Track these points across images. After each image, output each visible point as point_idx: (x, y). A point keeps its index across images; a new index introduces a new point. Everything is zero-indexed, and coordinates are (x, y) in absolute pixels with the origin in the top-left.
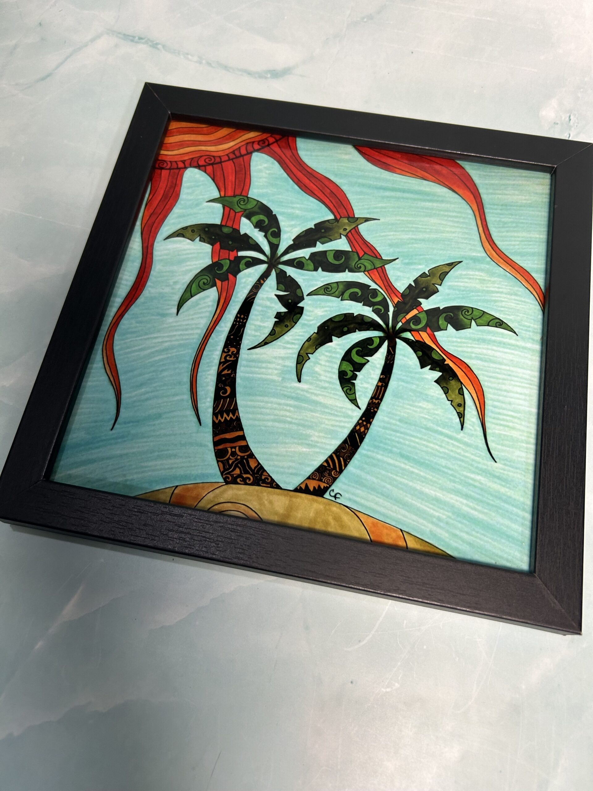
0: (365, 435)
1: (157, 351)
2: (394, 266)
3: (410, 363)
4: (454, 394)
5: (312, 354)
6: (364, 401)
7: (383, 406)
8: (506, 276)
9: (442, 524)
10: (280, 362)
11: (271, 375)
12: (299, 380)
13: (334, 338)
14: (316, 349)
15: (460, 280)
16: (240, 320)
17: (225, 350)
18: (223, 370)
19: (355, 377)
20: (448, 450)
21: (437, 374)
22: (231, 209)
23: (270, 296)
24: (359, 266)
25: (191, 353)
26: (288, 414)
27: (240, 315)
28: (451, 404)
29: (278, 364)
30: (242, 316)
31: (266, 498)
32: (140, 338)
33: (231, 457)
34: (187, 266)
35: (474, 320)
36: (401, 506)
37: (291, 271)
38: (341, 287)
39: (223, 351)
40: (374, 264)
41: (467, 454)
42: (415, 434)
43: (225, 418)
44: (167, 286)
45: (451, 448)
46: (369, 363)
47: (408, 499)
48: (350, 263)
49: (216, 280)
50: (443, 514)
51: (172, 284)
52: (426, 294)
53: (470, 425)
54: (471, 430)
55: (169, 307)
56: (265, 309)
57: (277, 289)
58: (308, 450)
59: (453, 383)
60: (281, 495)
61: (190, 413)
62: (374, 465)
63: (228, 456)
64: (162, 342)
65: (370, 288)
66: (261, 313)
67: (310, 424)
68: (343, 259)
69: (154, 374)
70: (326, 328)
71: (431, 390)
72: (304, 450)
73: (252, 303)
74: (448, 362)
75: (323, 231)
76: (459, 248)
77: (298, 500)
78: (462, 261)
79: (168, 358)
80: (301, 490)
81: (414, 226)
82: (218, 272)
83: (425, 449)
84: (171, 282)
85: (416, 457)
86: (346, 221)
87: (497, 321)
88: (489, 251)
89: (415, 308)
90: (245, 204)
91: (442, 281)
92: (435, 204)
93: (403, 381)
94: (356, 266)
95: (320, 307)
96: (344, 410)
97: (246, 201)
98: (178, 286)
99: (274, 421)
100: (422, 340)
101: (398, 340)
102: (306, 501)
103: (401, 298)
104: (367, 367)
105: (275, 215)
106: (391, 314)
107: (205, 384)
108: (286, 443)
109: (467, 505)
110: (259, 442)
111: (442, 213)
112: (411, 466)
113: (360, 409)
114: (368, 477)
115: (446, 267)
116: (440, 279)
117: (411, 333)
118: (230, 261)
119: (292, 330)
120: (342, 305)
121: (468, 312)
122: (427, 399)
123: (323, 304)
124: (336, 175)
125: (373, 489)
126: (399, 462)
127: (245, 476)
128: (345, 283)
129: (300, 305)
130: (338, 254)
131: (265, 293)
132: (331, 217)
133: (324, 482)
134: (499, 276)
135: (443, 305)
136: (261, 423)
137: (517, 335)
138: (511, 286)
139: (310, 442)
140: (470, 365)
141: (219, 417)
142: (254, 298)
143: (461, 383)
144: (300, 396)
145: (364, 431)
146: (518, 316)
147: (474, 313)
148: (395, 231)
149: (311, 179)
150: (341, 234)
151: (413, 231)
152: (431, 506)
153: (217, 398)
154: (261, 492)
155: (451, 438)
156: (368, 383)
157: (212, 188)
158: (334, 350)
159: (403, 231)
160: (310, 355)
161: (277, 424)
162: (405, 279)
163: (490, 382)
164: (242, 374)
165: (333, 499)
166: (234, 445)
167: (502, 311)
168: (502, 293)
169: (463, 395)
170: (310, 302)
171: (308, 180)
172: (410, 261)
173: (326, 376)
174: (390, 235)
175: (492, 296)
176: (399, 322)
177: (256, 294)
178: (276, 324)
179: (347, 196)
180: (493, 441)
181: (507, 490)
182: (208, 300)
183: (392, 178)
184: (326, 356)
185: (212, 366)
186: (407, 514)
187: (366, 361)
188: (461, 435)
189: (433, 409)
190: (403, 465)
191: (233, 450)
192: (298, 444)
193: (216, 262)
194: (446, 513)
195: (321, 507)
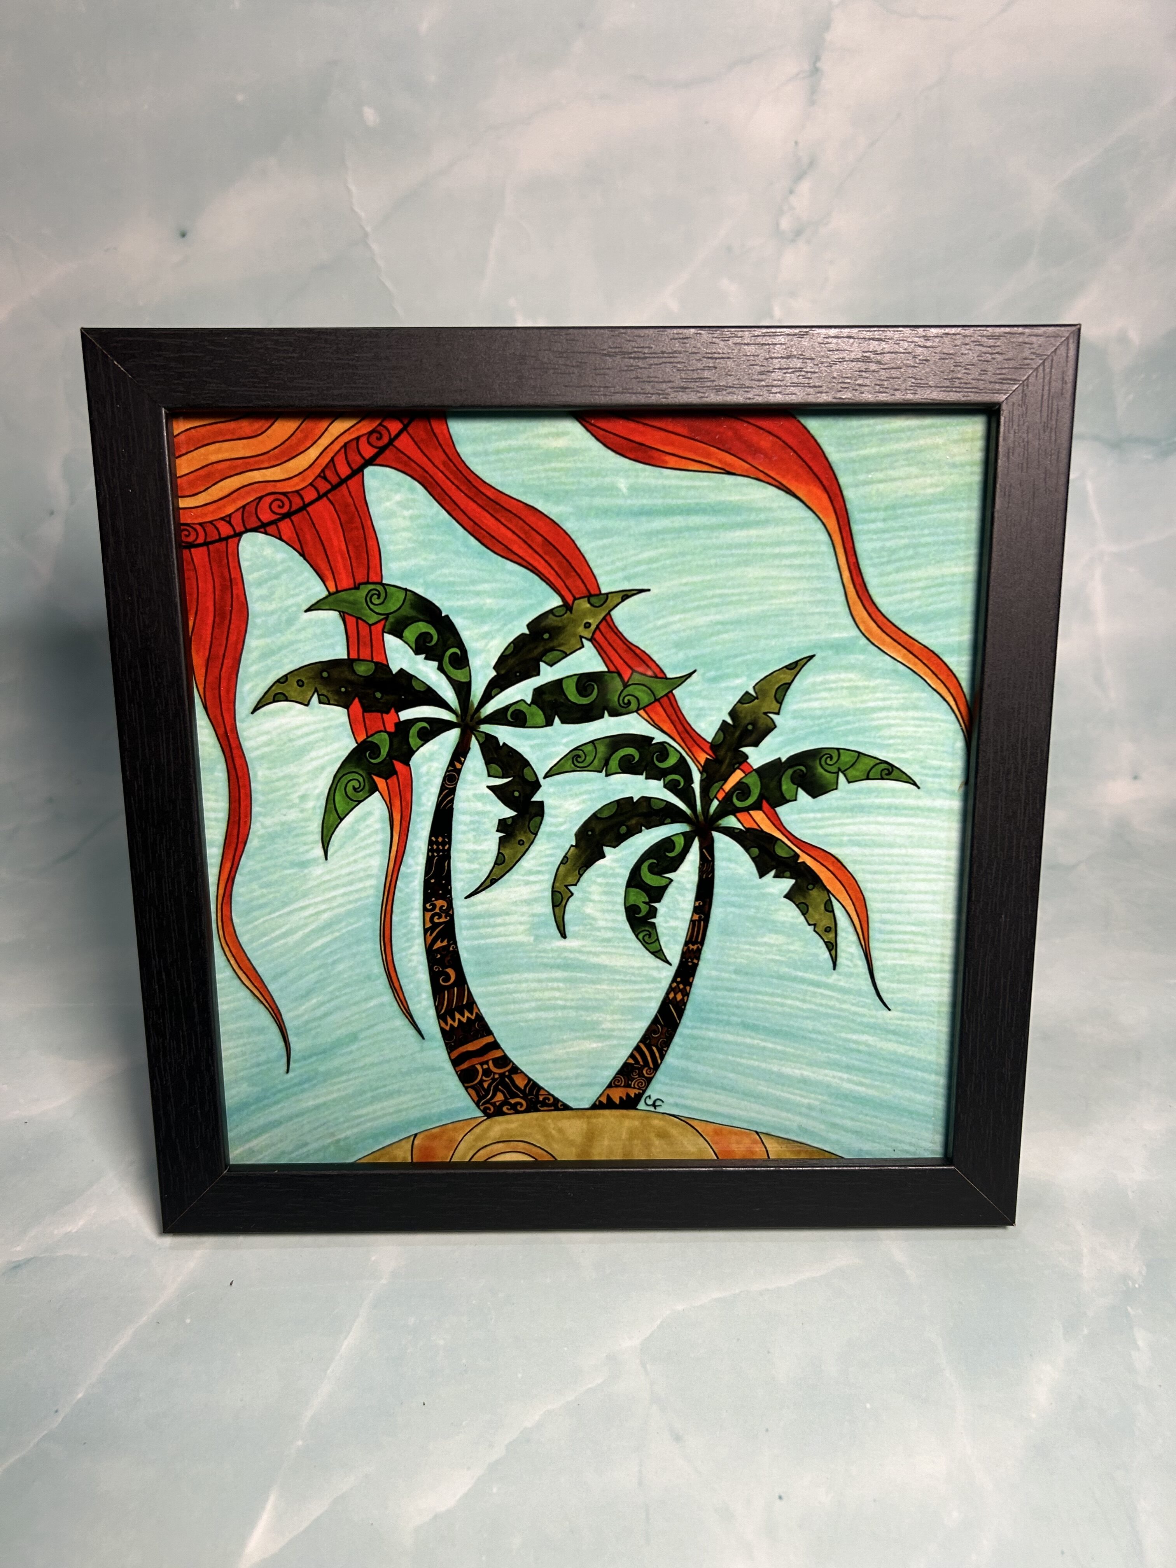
0: (685, 1004)
1: (313, 931)
2: (691, 688)
3: (741, 871)
4: (818, 913)
5: (576, 885)
6: (674, 951)
7: (708, 953)
8: (896, 671)
9: (814, 1114)
10: (525, 909)
11: (516, 934)
12: (564, 936)
13: (606, 849)
14: (581, 875)
15: (813, 696)
16: (438, 848)
17: (428, 905)
18: (434, 941)
19: (653, 912)
20: (816, 1004)
21: (787, 884)
22: (358, 618)
23: (477, 792)
24: (626, 701)
25: (371, 923)
26: (557, 994)
27: (437, 838)
28: (815, 931)
29: (523, 914)
30: (440, 839)
31: (552, 1126)
32: (277, 914)
33: (484, 1078)
34: (312, 760)
35: (843, 772)
36: (753, 1100)
37: (505, 734)
38: (602, 749)
39: (425, 909)
40: (653, 693)
41: (844, 1006)
42: (762, 989)
43: (459, 1019)
44: (290, 807)
45: (818, 1001)
46: (673, 884)
47: (763, 1088)
48: (609, 697)
49: (376, 778)
50: (816, 1099)
51: (297, 801)
52: (754, 736)
53: (847, 959)
54: (848, 966)
55: (306, 848)
56: (476, 818)
57: (489, 776)
58: (600, 1045)
59: (815, 894)
60: (574, 1117)
61: (401, 1022)
62: (706, 1049)
63: (479, 1077)
64: (318, 913)
65: (654, 742)
66: (472, 827)
67: (595, 1003)
68: (595, 692)
69: (322, 971)
70: (590, 833)
71: (781, 913)
72: (595, 1045)
73: (451, 810)
74: (804, 858)
75: (546, 636)
76: (806, 627)
77: (600, 1120)
78: (814, 656)
79: (336, 939)
80: (602, 1105)
81: (718, 591)
82: (373, 761)
83: (779, 1009)
84: (295, 798)
85: (767, 1025)
86: (584, 605)
87: (883, 766)
88: (864, 622)
89: (738, 768)
90: (383, 603)
91: (781, 703)
92: (753, 532)
93: (733, 905)
94: (621, 702)
95: (571, 796)
96: (645, 971)
97: (383, 595)
98: (310, 804)
99: (538, 1009)
100: (756, 827)
101: (715, 834)
102: (612, 1119)
103: (711, 753)
104: (670, 890)
105: (447, 616)
106: (696, 786)
107: (410, 972)
108: (563, 1041)
109: (849, 1081)
110: (523, 1047)
111: (768, 550)
112: (762, 1040)
113: (670, 964)
114: (700, 1068)
115: (785, 673)
116: (777, 701)
117: (736, 817)
118: (389, 734)
119: (532, 848)
120: (610, 785)
121: (831, 758)
122: (776, 928)
123: (576, 789)
124: (547, 496)
125: (708, 1084)
126: (744, 1036)
127: (513, 1101)
128: (608, 740)
129: (536, 798)
130: (585, 681)
131: (468, 787)
132: (556, 601)
133: (634, 1088)
134: (885, 674)
135: (787, 752)
136: (517, 1017)
137: (919, 788)
138: (906, 692)
139: (602, 1033)
140: (840, 858)
141: (450, 1021)
142: (452, 801)
143: (829, 892)
144: (570, 962)
145: (683, 999)
146: (919, 750)
147: (842, 758)
148: (684, 611)
149: (498, 517)
150: (581, 637)
151: (717, 605)
152: (798, 1092)
153: (437, 991)
154: (544, 1119)
155: (817, 984)
156: (677, 918)
157: (306, 574)
158: (611, 872)
159: (698, 608)
160: (571, 888)
161: (543, 1014)
162: (714, 712)
163: (876, 881)
164: (467, 943)
165: (652, 1109)
166: (485, 1058)
167: (890, 745)
168: (889, 708)
169: (833, 911)
170: (552, 790)
171: (493, 520)
172: (719, 673)
173: (606, 920)
174: (675, 622)
175: (873, 719)
176: (712, 800)
177: (453, 791)
178: (502, 842)
179: (578, 544)
180: (884, 979)
181: (908, 1048)
182: (371, 820)
183: (660, 482)
184: (600, 884)
185: (414, 938)
186: (763, 1109)
187: (668, 881)
188: (834, 978)
189: (788, 944)
190: (748, 1041)
191: (485, 1066)
192: (584, 1038)
193: (364, 741)
194: (820, 1097)
195: (637, 1123)
